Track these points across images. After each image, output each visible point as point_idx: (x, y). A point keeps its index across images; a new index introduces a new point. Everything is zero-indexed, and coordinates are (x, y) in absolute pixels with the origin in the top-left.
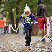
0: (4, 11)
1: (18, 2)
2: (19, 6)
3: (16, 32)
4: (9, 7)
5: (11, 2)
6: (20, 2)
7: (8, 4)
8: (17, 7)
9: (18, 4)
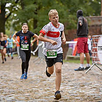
0: (16, 24)
1: (36, 11)
2: (38, 16)
3: (34, 54)
4: (23, 18)
5: (27, 10)
6: (40, 10)
7: (23, 13)
8: (34, 18)
9: (36, 14)
